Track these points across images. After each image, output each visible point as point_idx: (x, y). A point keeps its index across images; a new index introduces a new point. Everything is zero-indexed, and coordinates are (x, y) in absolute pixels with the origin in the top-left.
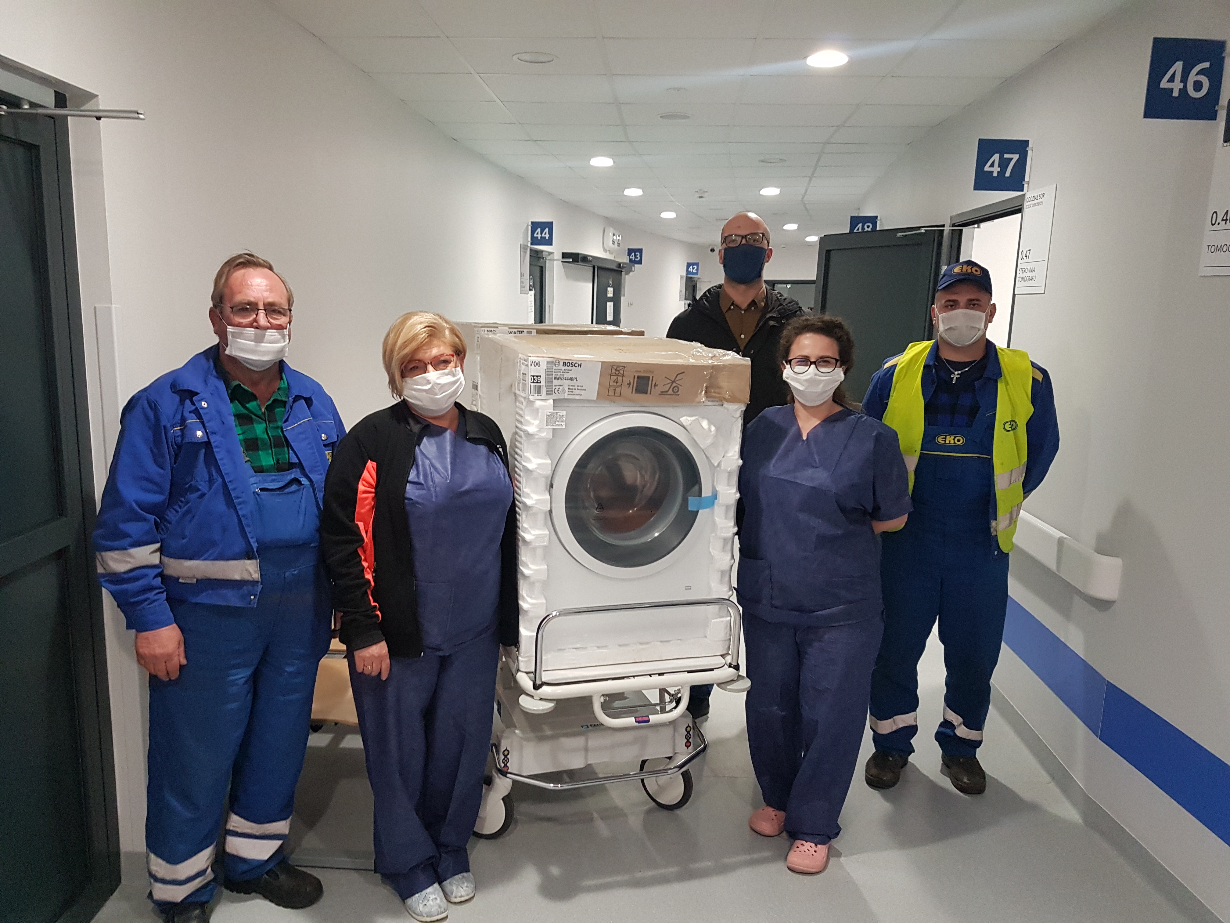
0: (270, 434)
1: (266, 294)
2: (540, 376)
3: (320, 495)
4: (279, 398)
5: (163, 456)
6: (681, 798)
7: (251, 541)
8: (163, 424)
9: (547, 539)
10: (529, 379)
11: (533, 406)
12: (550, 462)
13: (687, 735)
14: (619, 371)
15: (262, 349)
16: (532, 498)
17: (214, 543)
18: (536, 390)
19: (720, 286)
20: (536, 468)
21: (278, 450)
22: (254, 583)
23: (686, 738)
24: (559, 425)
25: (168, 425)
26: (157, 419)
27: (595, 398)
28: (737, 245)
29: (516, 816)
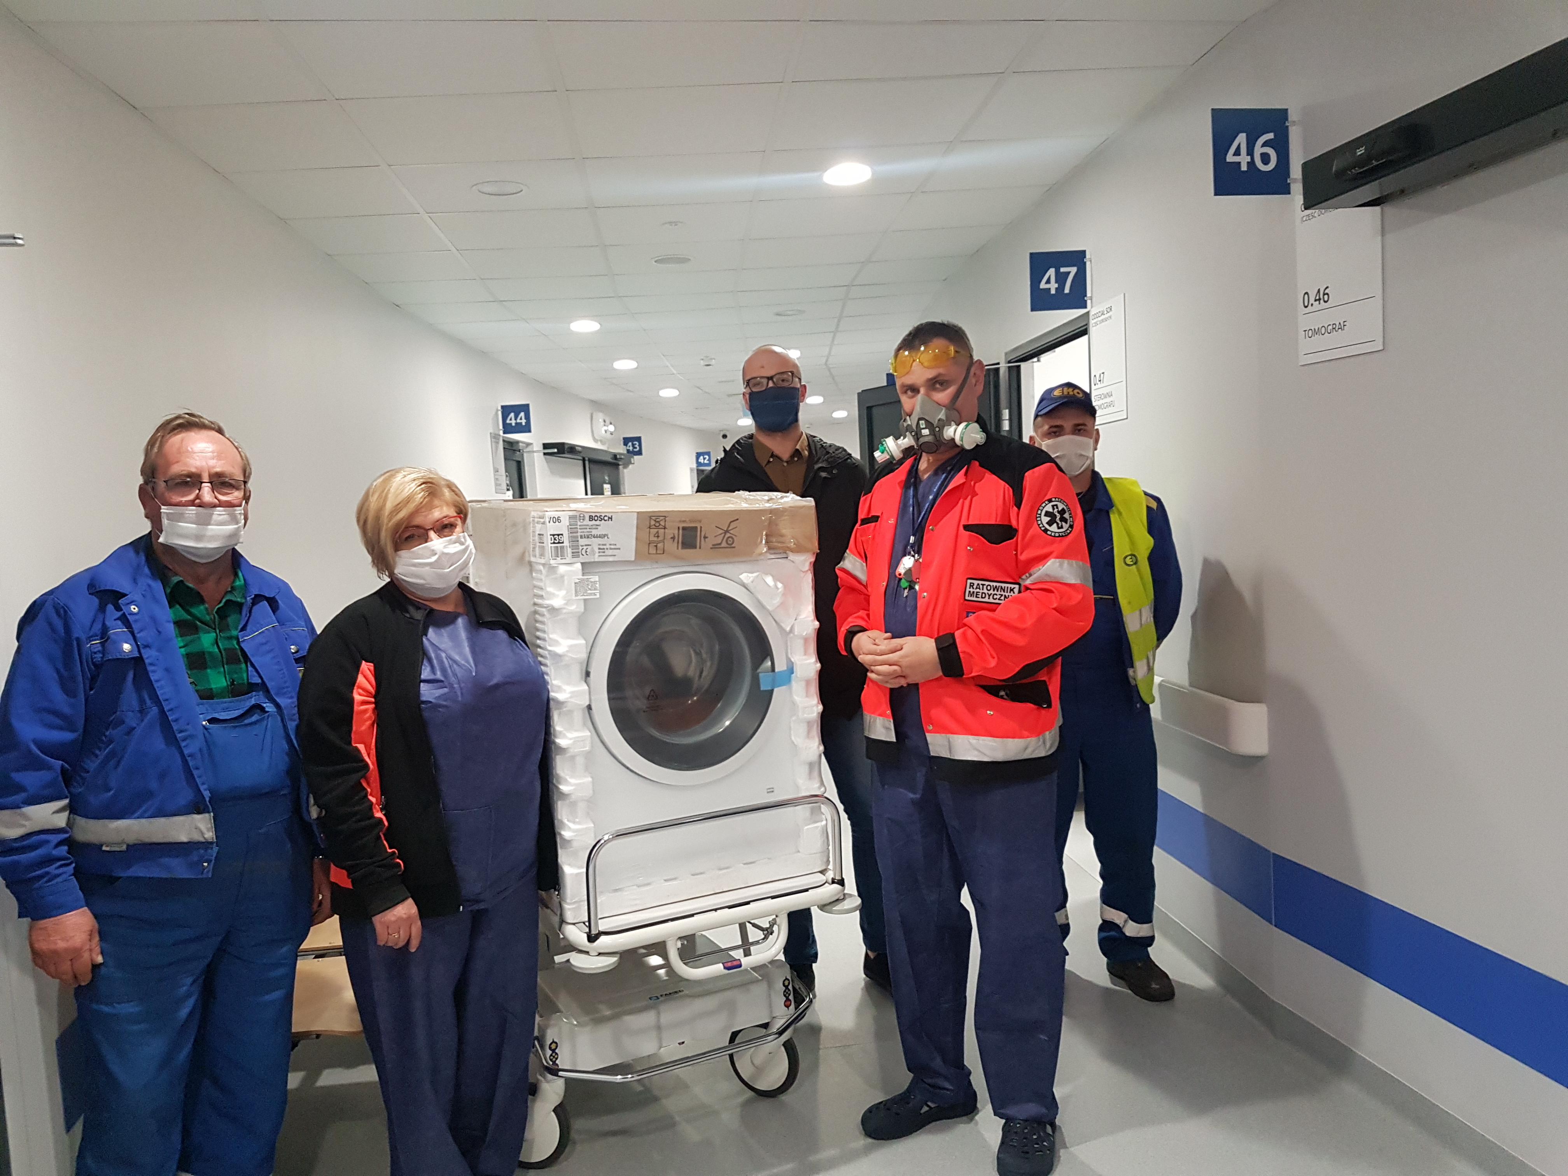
0: (221, 647)
1: (212, 463)
2: (562, 535)
3: (292, 725)
4: (234, 599)
5: (73, 678)
6: (784, 1079)
7: (202, 788)
8: (75, 635)
9: (588, 742)
10: (548, 540)
11: (555, 573)
12: (583, 642)
13: (785, 991)
14: (658, 522)
15: (209, 533)
16: (565, 691)
17: (149, 795)
18: (559, 552)
19: (751, 436)
20: (567, 651)
21: (233, 666)
22: (207, 845)
23: (785, 995)
24: (591, 594)
25: (83, 637)
26: (68, 629)
27: (633, 559)
28: (764, 389)
29: (574, 1135)
